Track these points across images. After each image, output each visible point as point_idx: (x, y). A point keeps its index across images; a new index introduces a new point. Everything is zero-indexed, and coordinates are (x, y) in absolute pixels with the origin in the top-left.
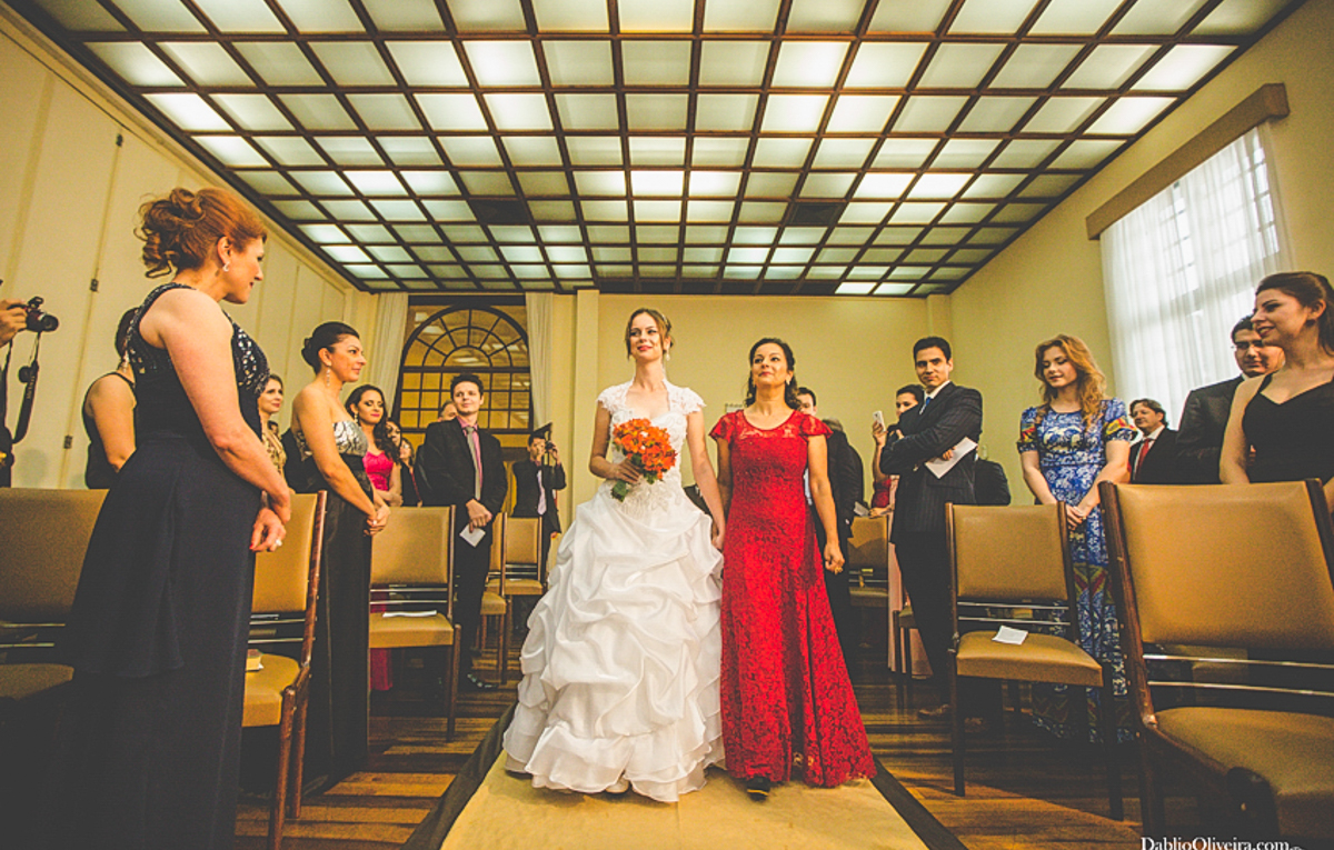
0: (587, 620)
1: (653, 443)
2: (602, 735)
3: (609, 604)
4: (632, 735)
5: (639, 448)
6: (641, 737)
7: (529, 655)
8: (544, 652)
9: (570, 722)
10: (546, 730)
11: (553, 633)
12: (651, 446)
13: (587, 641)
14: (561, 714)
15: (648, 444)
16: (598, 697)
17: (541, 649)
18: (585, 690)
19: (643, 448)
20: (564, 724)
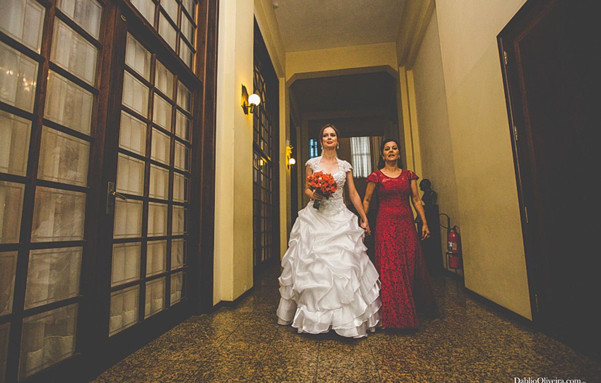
0: (309, 263)
1: (324, 181)
2: (319, 310)
3: (316, 255)
4: (332, 310)
5: (319, 185)
6: (336, 310)
7: (284, 279)
8: (291, 277)
9: (306, 305)
10: (298, 309)
11: (295, 269)
12: (324, 183)
13: (309, 271)
14: (302, 301)
15: (322, 183)
16: (316, 294)
17: (290, 276)
18: (310, 291)
19: (320, 185)
20: (305, 306)
